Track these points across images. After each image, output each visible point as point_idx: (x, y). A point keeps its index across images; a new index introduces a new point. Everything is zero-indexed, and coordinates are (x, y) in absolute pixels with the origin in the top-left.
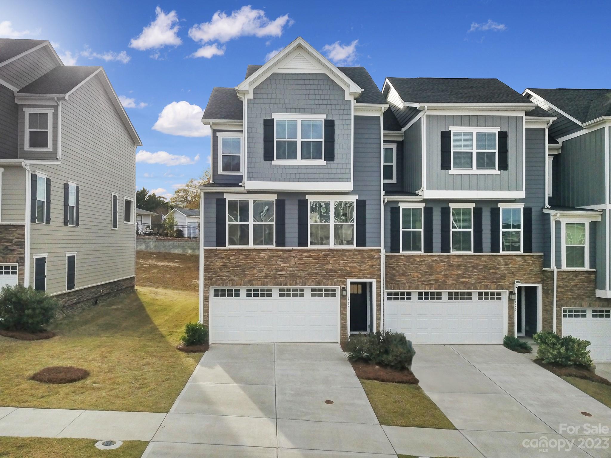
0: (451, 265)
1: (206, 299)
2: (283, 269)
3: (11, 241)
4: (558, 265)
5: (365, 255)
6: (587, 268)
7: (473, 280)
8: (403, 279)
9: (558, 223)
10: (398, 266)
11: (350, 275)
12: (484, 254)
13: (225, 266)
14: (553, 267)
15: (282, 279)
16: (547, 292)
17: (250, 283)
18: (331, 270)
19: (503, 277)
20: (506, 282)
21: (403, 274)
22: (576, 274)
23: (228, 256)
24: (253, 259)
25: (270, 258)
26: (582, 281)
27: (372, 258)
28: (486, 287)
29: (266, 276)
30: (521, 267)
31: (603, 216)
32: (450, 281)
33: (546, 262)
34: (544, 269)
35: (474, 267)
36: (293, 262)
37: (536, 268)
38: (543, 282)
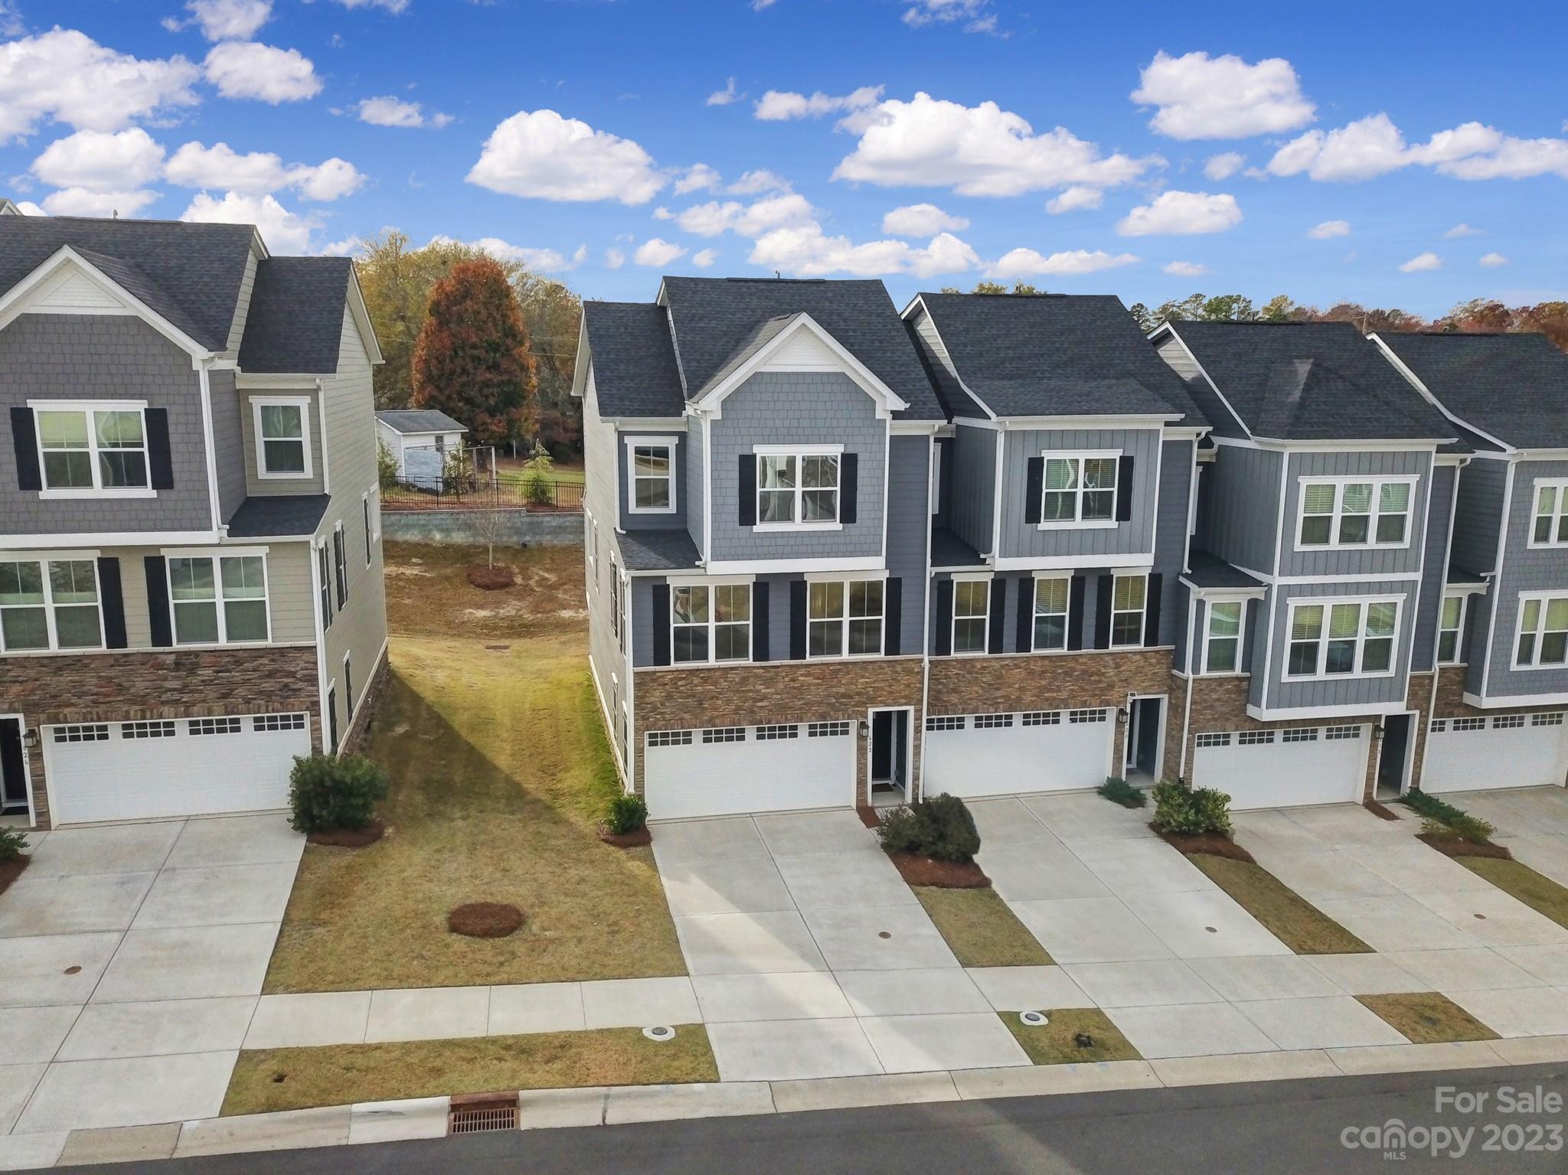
0: (1031, 673)
1: (640, 752)
2: (764, 698)
3: (293, 674)
4: (1196, 669)
5: (899, 668)
6: (1238, 671)
7: (1064, 695)
8: (954, 698)
9: (1201, 604)
10: (947, 677)
11: (873, 701)
12: (1083, 651)
13: (669, 697)
14: (1188, 674)
15: (763, 714)
16: (1176, 709)
17: (711, 721)
18: (843, 696)
19: (1111, 686)
20: (1115, 695)
21: (955, 691)
22: (1221, 681)
23: (674, 682)
24: (715, 684)
25: (744, 680)
26: (1228, 691)
27: (909, 672)
28: (1084, 704)
29: (739, 708)
30: (1139, 670)
31: (1268, 594)
32: (1028, 698)
33: (1178, 662)
34: (1175, 672)
35: (1066, 674)
36: (781, 686)
37: (1161, 670)
38: (1170, 691)
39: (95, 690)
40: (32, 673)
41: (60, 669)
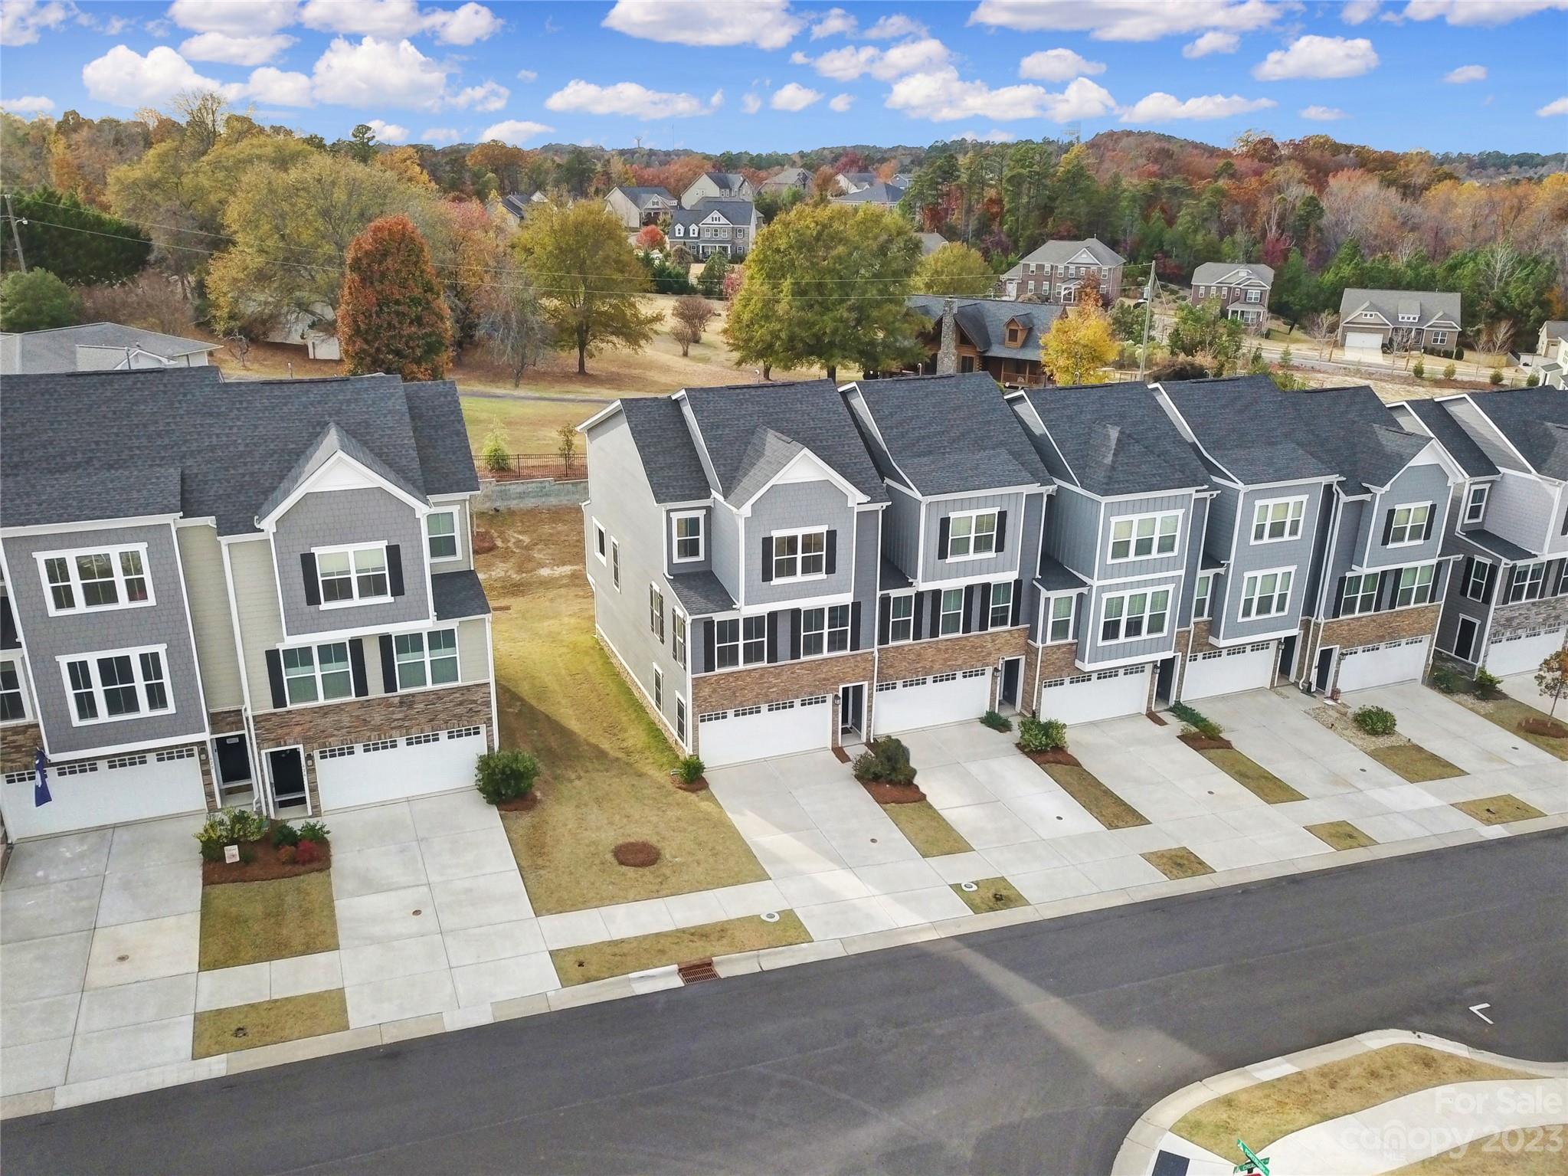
0: (939, 650)
1: (695, 728)
2: (775, 686)
3: (475, 702)
4: (1044, 641)
5: (859, 659)
6: (1070, 639)
7: (959, 662)
8: (891, 671)
9: (1048, 600)
10: (887, 658)
11: (842, 681)
12: (972, 633)
13: (714, 691)
14: (1039, 644)
15: (774, 696)
16: (1031, 666)
17: (741, 704)
18: (824, 679)
19: (990, 654)
20: (991, 659)
21: (891, 666)
22: (1059, 647)
23: (717, 681)
24: (743, 681)
25: (762, 675)
26: (1063, 653)
27: (866, 660)
28: (972, 666)
29: (758, 694)
30: (1007, 642)
31: (1090, 591)
32: (937, 666)
33: (1032, 634)
34: (1030, 641)
35: (961, 649)
36: (785, 677)
37: (1021, 641)
38: (1027, 654)
39: (348, 725)
40: (308, 718)
41: (326, 714)
